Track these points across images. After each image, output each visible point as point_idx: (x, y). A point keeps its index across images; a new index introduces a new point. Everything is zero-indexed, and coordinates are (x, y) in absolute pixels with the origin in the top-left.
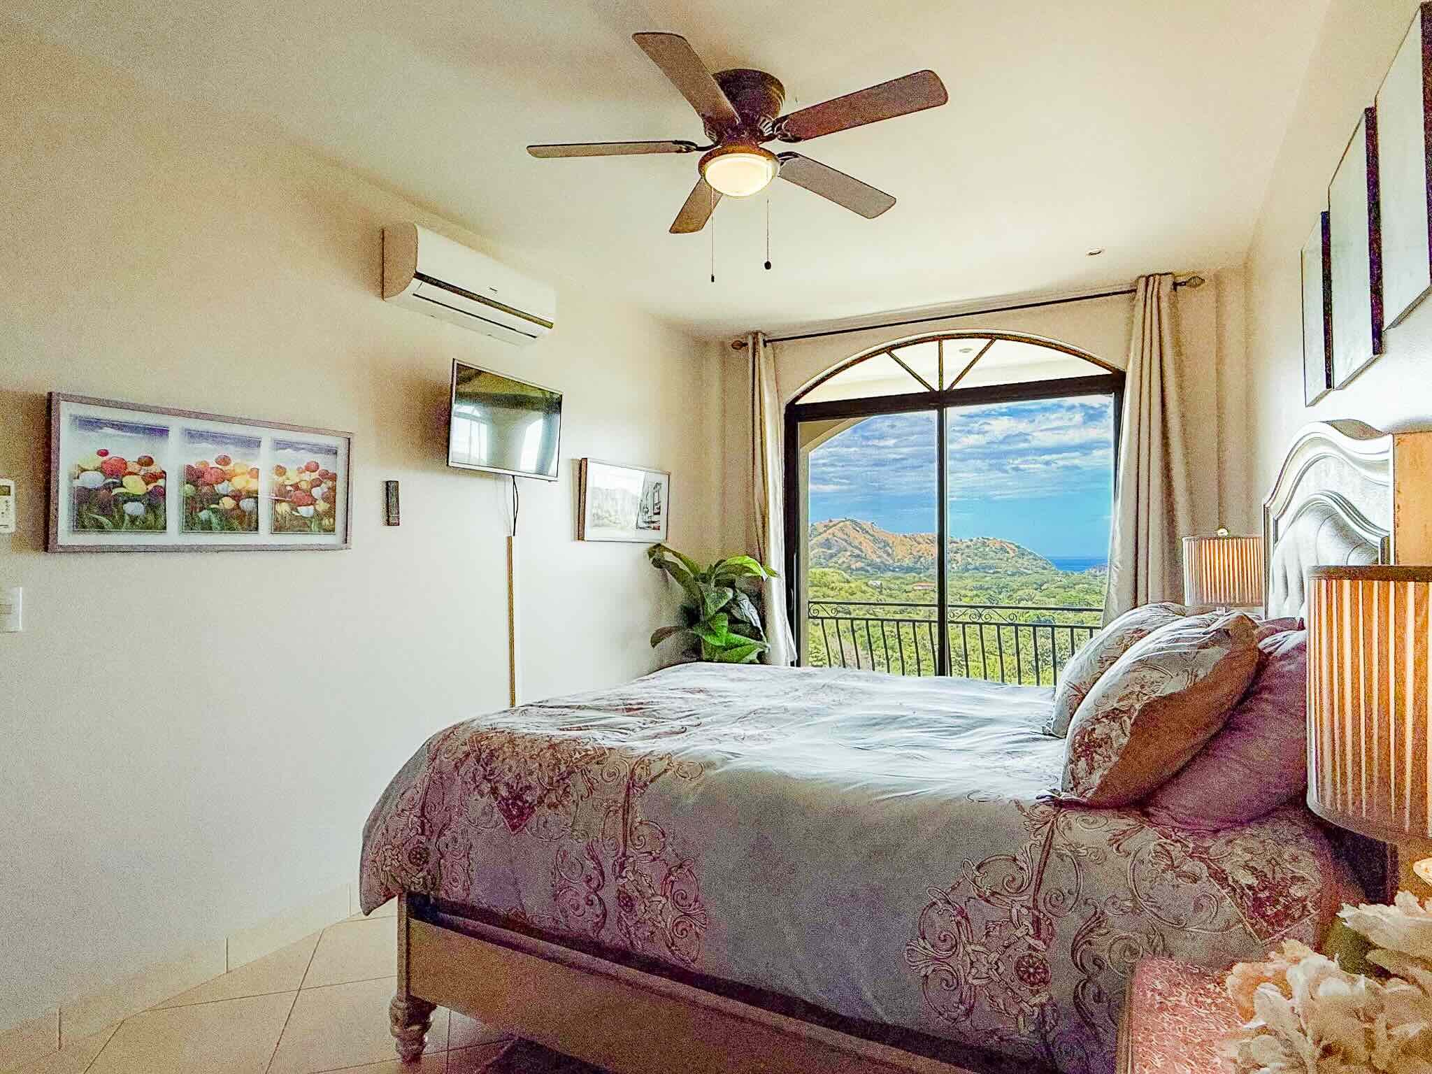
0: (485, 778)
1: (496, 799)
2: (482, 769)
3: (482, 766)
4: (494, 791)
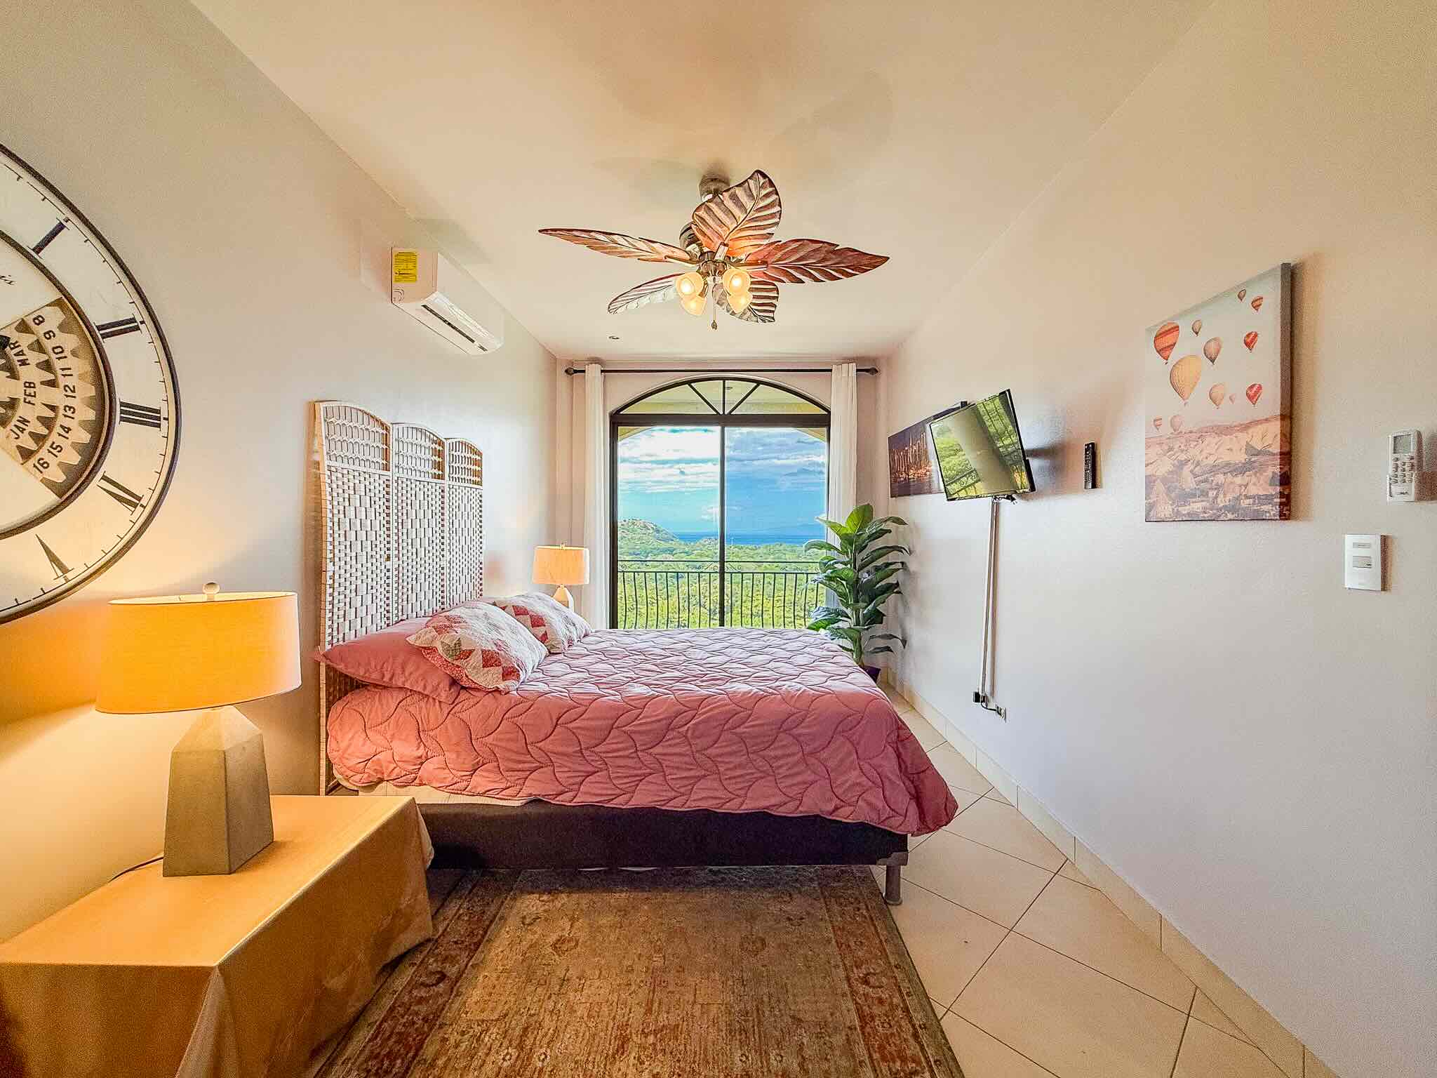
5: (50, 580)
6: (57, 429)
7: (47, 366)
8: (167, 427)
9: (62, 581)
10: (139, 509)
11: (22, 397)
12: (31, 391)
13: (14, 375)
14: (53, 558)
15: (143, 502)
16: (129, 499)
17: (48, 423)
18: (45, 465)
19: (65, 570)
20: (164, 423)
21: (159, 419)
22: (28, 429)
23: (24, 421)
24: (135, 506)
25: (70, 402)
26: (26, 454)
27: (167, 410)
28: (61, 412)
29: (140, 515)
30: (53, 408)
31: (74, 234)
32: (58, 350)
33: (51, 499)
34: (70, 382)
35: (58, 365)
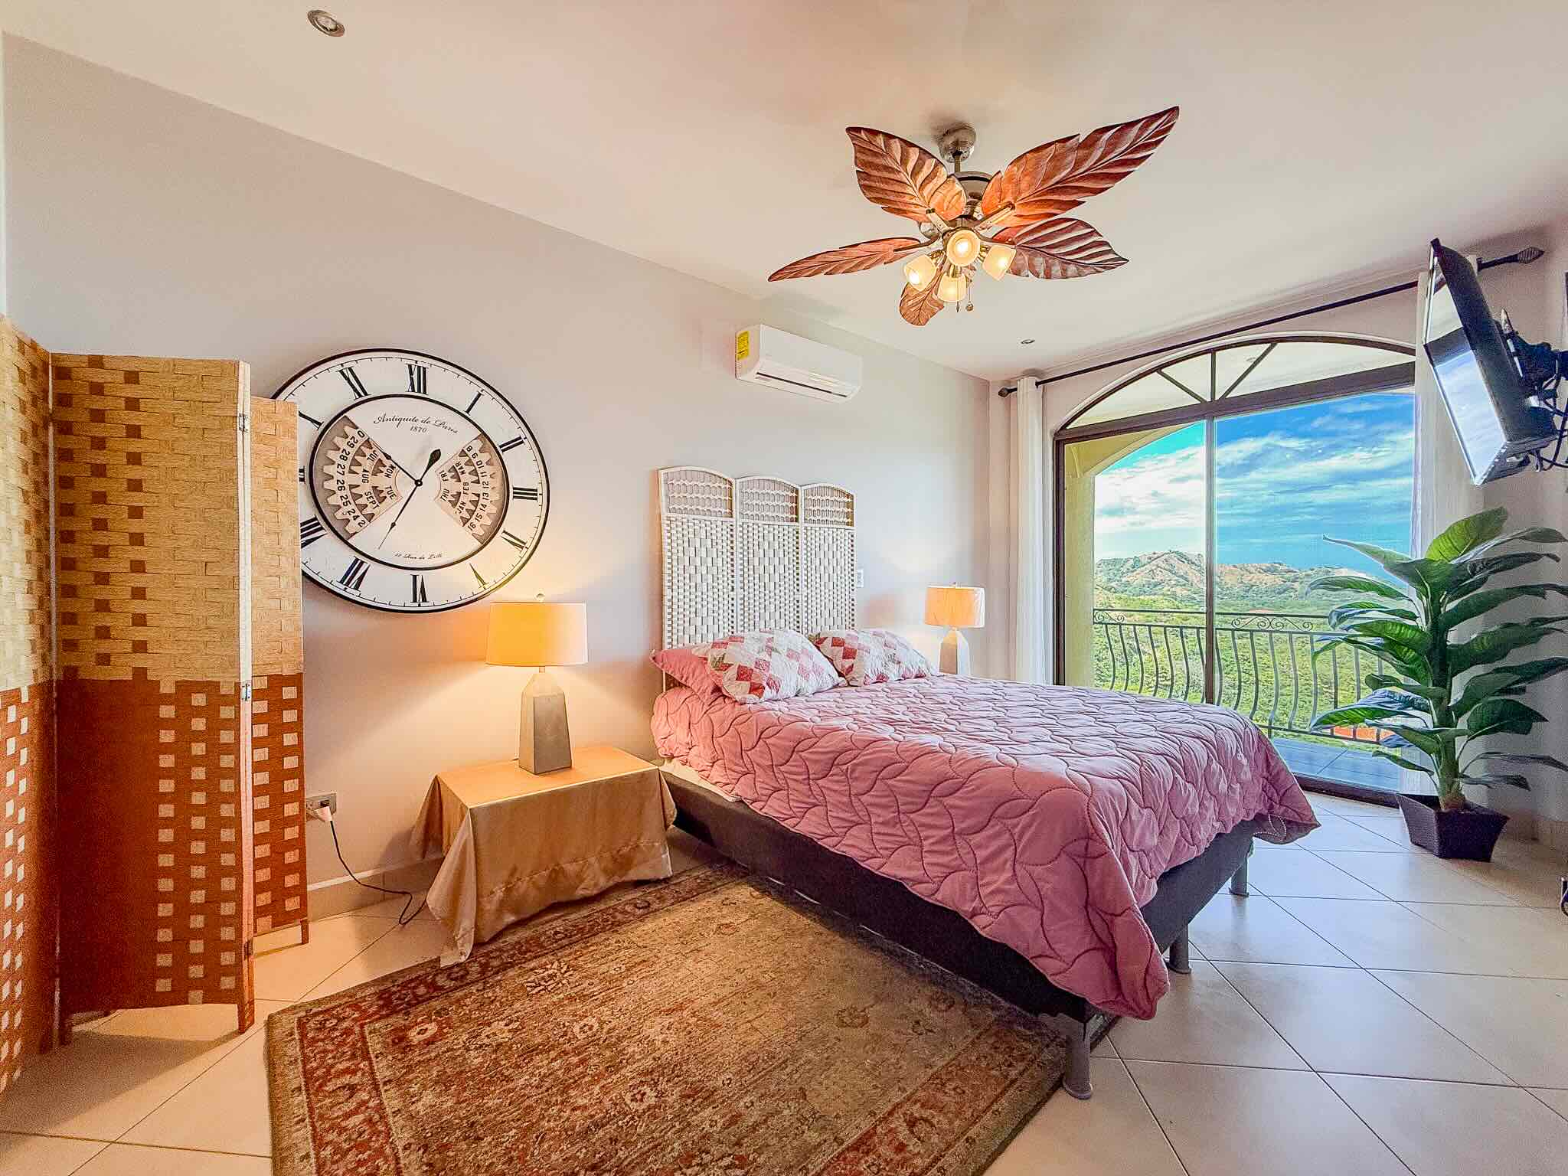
5: (476, 588)
6: (479, 506)
7: (475, 473)
8: (542, 499)
9: (482, 589)
10: (525, 550)
11: (462, 491)
12: (466, 487)
13: (459, 480)
14: (478, 576)
15: (527, 545)
16: (519, 544)
17: (475, 503)
18: (474, 526)
19: (484, 583)
20: (539, 497)
21: (536, 495)
22: (465, 508)
23: (463, 503)
24: (522, 548)
25: (485, 491)
26: (465, 521)
27: (542, 489)
28: (481, 496)
29: (525, 553)
30: (478, 495)
31: (487, 397)
32: (479, 463)
33: (478, 544)
34: (485, 479)
35: (479, 471)
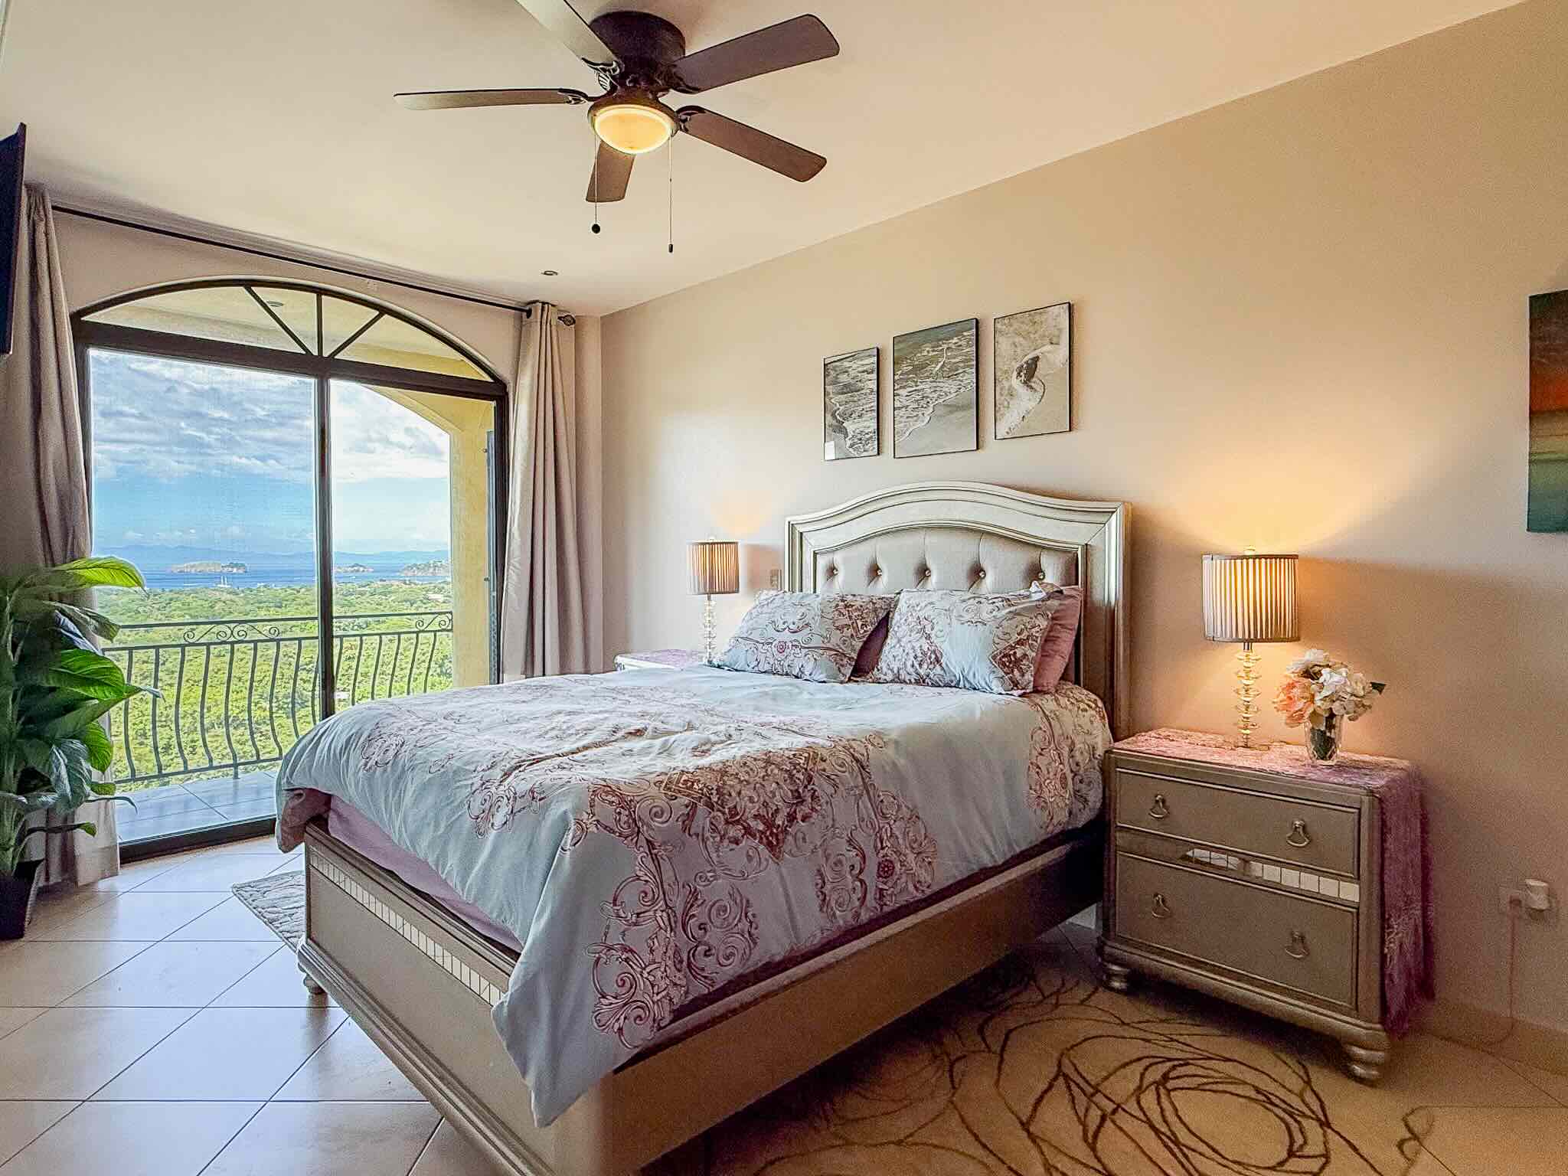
0: (727, 822)
1: (754, 836)
2: (720, 814)
3: (719, 810)
4: (748, 831)
